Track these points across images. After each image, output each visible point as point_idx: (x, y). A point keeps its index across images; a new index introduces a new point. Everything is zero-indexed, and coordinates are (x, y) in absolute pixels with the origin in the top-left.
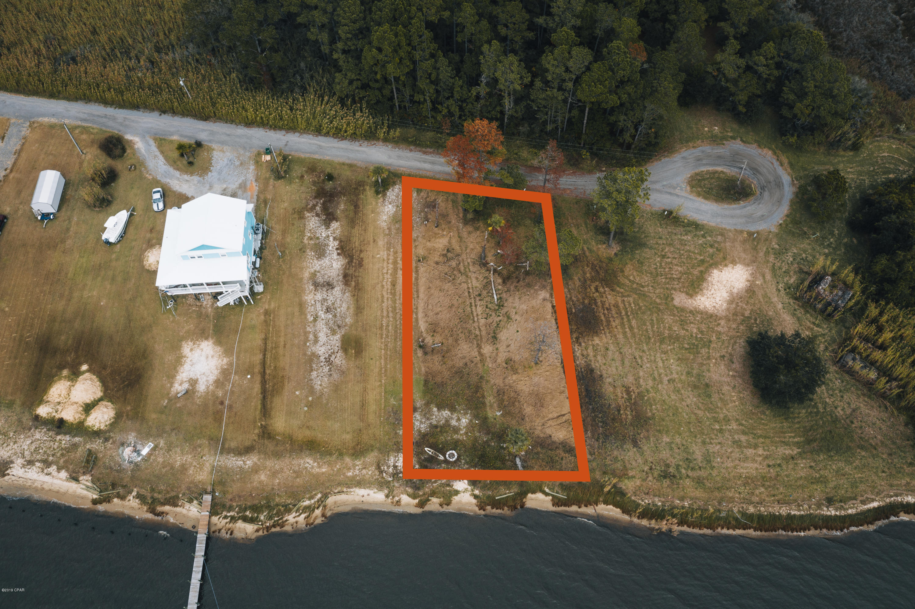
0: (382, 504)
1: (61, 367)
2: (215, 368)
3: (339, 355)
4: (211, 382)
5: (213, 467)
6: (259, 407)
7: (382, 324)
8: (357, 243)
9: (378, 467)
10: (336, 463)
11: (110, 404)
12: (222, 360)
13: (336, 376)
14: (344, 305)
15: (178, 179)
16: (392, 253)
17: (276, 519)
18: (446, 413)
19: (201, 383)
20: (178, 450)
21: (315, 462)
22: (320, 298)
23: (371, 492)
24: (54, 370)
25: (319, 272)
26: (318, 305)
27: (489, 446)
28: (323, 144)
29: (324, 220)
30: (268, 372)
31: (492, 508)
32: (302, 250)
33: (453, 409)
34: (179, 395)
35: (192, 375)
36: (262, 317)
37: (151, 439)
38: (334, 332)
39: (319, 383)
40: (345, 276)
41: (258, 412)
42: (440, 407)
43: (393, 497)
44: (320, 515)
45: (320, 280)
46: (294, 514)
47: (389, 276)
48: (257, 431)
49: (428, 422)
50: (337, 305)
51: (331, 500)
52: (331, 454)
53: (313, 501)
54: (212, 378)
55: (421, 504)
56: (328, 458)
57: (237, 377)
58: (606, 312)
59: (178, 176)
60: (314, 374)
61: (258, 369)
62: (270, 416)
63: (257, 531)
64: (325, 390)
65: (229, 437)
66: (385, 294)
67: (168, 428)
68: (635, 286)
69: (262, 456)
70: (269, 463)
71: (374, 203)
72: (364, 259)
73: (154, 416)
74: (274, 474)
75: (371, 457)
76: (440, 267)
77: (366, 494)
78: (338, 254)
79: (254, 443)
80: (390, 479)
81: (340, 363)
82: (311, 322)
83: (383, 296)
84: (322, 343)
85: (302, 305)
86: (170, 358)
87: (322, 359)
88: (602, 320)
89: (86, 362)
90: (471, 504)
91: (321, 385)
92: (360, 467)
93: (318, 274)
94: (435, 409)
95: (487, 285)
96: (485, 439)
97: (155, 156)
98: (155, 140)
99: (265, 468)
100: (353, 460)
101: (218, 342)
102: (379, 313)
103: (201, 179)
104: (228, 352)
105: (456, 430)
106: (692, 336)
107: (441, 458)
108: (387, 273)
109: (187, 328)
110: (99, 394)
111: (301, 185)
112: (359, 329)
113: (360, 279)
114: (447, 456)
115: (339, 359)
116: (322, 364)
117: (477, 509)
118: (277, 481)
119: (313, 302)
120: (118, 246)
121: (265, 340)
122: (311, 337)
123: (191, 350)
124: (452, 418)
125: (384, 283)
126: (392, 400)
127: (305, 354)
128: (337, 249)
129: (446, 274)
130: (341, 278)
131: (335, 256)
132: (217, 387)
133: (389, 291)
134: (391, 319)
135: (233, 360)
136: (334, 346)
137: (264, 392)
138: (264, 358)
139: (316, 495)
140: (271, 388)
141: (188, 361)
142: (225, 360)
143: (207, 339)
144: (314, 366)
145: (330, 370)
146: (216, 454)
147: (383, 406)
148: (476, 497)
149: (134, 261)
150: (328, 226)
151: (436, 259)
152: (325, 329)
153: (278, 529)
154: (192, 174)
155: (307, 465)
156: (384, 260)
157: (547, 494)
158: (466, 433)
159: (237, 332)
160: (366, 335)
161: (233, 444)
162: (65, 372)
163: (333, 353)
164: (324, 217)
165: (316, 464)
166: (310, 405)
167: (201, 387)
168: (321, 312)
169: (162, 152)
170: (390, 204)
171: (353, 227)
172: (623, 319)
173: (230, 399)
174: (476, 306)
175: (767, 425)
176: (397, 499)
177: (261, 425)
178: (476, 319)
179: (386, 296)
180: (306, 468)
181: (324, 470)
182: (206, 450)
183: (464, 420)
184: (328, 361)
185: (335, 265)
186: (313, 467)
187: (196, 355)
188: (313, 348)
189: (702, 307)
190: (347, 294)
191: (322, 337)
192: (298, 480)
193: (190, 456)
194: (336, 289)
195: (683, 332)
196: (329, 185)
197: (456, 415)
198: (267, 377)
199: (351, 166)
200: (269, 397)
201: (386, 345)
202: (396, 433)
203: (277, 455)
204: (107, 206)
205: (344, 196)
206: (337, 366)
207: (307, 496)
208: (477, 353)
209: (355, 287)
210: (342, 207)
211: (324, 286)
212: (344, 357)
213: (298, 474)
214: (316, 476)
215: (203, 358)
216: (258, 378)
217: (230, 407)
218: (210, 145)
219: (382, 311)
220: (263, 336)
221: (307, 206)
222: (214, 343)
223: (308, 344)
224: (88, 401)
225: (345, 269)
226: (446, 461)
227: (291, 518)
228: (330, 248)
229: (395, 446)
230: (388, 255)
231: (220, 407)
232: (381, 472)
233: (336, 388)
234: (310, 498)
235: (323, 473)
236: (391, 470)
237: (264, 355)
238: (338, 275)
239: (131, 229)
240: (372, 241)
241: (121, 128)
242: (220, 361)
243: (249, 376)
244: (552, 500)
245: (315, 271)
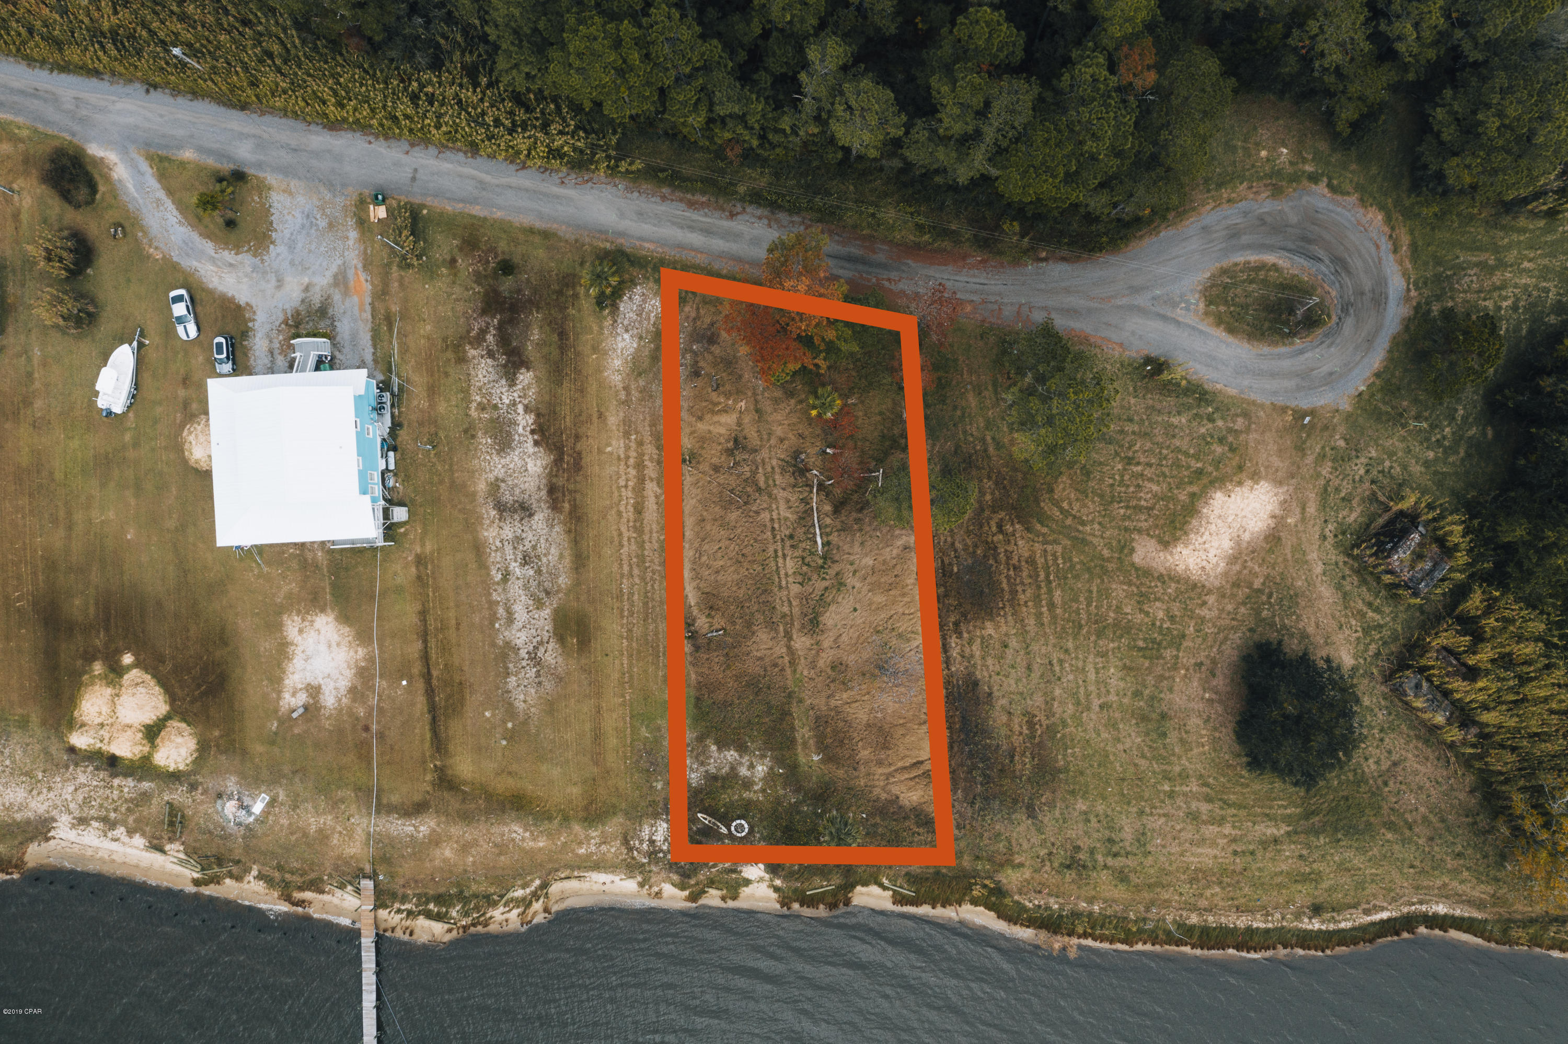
0: (634, 896)
1: (89, 658)
2: (345, 665)
3: (551, 646)
4: (343, 691)
5: (369, 834)
6: (428, 735)
7: (621, 591)
8: (568, 419)
9: (626, 842)
10: (560, 834)
11: (184, 725)
12: (356, 652)
13: (548, 685)
14: (553, 550)
15: (213, 260)
16: (633, 445)
17: (475, 915)
18: (731, 755)
19: (327, 693)
20: (309, 806)
21: (526, 830)
22: (510, 536)
23: (616, 879)
24: (79, 663)
25: (503, 481)
26: (508, 549)
27: (798, 812)
28: (487, 178)
29: (505, 366)
30: (435, 673)
31: (802, 906)
32: (469, 432)
33: (742, 748)
34: (295, 715)
35: (310, 679)
36: (413, 570)
37: (264, 788)
38: (539, 605)
39: (522, 697)
40: (552, 490)
41: (427, 745)
42: (722, 745)
43: (650, 887)
44: (541, 910)
45: (507, 498)
46: (502, 909)
47: (630, 494)
48: (429, 777)
49: (702, 769)
50: (541, 550)
51: (555, 888)
52: (550, 819)
53: (528, 891)
54: (344, 684)
55: (693, 898)
56: (546, 825)
57: (384, 683)
58: (1012, 573)
59: (212, 253)
60: (512, 680)
61: (417, 668)
62: (447, 751)
63: (450, 931)
64: (532, 710)
65: (386, 787)
66: (624, 529)
67: (286, 769)
68: (1069, 522)
69: (443, 819)
70: (456, 830)
71: (595, 328)
72: (584, 454)
73: (259, 748)
74: (465, 848)
75: (614, 825)
76: (721, 479)
77: (608, 881)
78: (536, 443)
79: (428, 797)
80: (645, 861)
81: (553, 662)
82: (498, 583)
83: (620, 534)
84: (520, 624)
85: (479, 549)
86: (266, 645)
87: (523, 653)
88: (1003, 590)
89: (129, 649)
90: (768, 900)
91: (525, 701)
92: (597, 840)
93: (503, 485)
94: (714, 748)
95: (805, 516)
96: (793, 800)
97: (158, 202)
98: (150, 158)
99: (450, 838)
100: (585, 828)
101: (344, 618)
102: (615, 567)
103: (257, 261)
104: (363, 637)
105: (747, 784)
106: (1153, 625)
107: (724, 830)
108: (626, 486)
109: (286, 589)
110: (164, 709)
111: (454, 283)
112: (582, 598)
113: (578, 496)
114: (733, 829)
115: (551, 655)
116: (524, 663)
117: (778, 906)
118: (471, 859)
119: (498, 544)
121: (423, 614)
122: (501, 611)
123: (301, 631)
124: (741, 764)
125: (622, 508)
126: (644, 729)
127: (493, 645)
128: (533, 432)
129: (732, 491)
130: (544, 493)
131: (530, 447)
132: (354, 700)
133: (631, 524)
134: (637, 580)
135: (373, 651)
136: (542, 629)
137: (432, 708)
138: (426, 648)
139: (532, 881)
140: (443, 703)
141: (298, 651)
142: (361, 652)
143: (323, 610)
144: (511, 666)
145: (538, 675)
146: (370, 814)
147: (629, 741)
148: (776, 889)
149: (166, 448)
150: (512, 383)
151: (715, 460)
152: (523, 598)
153: (479, 928)
154: (237, 248)
155: (514, 835)
156: (619, 458)
157: (885, 888)
158: (763, 791)
159: (372, 598)
160: (596, 610)
161: (395, 799)
162: (98, 668)
163: (541, 643)
164: (503, 359)
165: (527, 834)
166: (511, 736)
167: (329, 700)
168: (514, 564)
169: (170, 192)
170: (627, 331)
171: (559, 383)
172: (1039, 587)
173: (378, 722)
174: (784, 556)
175: (1247, 786)
176: (656, 889)
177: (435, 766)
178: (784, 583)
179: (626, 534)
180: (513, 840)
181: (541, 844)
182: (353, 808)
183: (760, 768)
184: (533, 657)
185: (530, 466)
186: (523, 840)
187: (311, 641)
188: (507, 633)
190: (557, 529)
191: (521, 614)
192: (502, 858)
193: (330, 818)
194: (536, 518)
195: (1139, 617)
196: (507, 285)
197: (747, 758)
198: (434, 682)
199: (546, 235)
200: (443, 718)
201: (630, 631)
202: (651, 787)
203: (466, 817)
204: (90, 323)
205: (538, 309)
206: (549, 667)
207: (519, 883)
208: (784, 650)
209: (570, 513)
210: (535, 335)
211: (515, 511)
212: (560, 651)
213: (501, 848)
214: (531, 853)
215: (323, 648)
216: (420, 685)
217: (381, 736)
218: (261, 175)
219: (621, 565)
220: (418, 607)
221: (468, 332)
222: (337, 619)
223: (497, 625)
224: (149, 722)
225: (550, 475)
226: (730, 835)
227: (497, 913)
228: (520, 430)
229: (651, 809)
230: (627, 448)
231: (364, 735)
232: (630, 849)
233: (551, 706)
234: (524, 887)
235: (540, 849)
236: (645, 846)
237: (425, 642)
238: (539, 488)
239: (146, 376)
240: (595, 416)
242: (352, 653)
243: (404, 683)
244: (893, 896)
245: (497, 479)
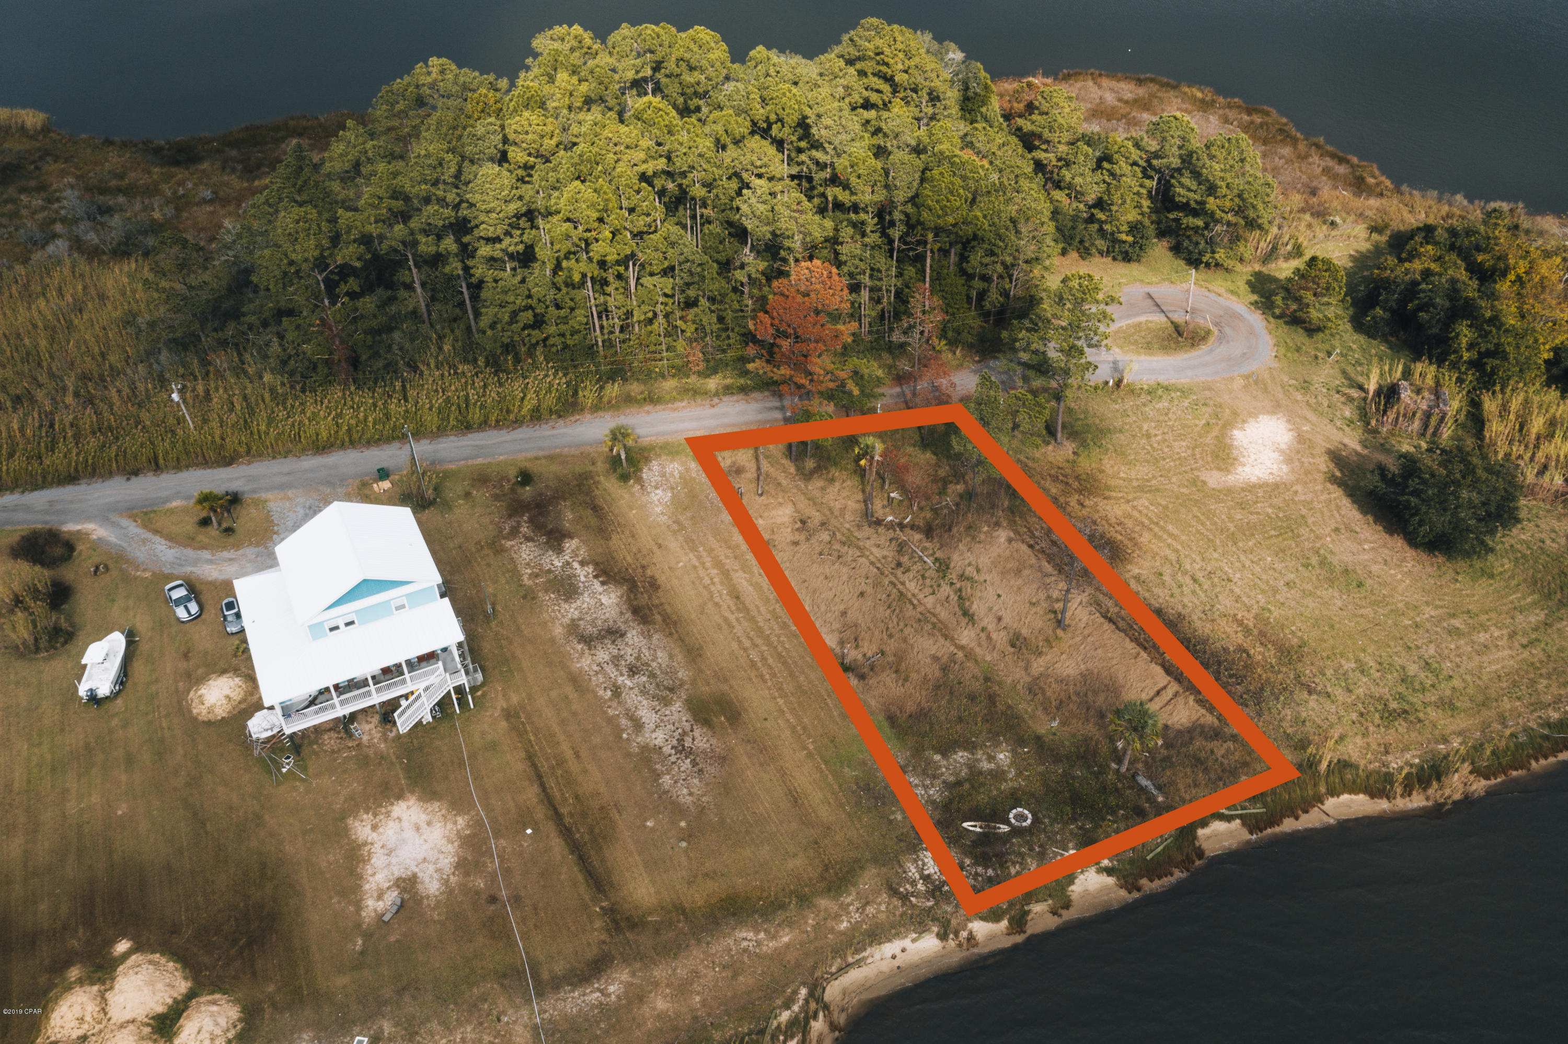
0: (939, 956)
1: (59, 967)
2: (444, 842)
3: (697, 733)
4: (448, 869)
5: (535, 1028)
6: (580, 878)
7: (752, 661)
8: (628, 558)
9: (893, 891)
10: (805, 918)
11: (217, 996)
12: (455, 823)
13: (712, 770)
14: (659, 654)
15: (211, 562)
16: (704, 554)
18: (961, 756)
19: (427, 880)
20: (435, 1025)
21: (757, 932)
22: (607, 658)
23: (907, 943)
24: (43, 980)
25: (580, 619)
26: (611, 670)
27: (1073, 778)
28: (483, 443)
29: (547, 543)
30: (564, 811)
31: (1151, 881)
32: (529, 596)
33: (970, 747)
34: (386, 918)
35: (398, 872)
36: (504, 724)
37: (357, 1029)
38: (666, 702)
39: (685, 791)
40: (636, 611)
41: (583, 889)
42: (945, 752)
43: (956, 934)
44: (826, 1030)
45: (590, 630)
47: (719, 587)
48: (598, 924)
49: (937, 782)
50: (646, 654)
51: (832, 992)
52: (783, 907)
53: (796, 1008)
54: (447, 862)
55: (1018, 923)
56: (780, 916)
57: (502, 841)
58: (1119, 528)
59: (210, 557)
60: (666, 780)
61: (540, 813)
62: (612, 885)
64: (704, 799)
65: (542, 958)
66: (727, 614)
67: (387, 993)
68: (1135, 484)
69: (638, 965)
70: (660, 972)
71: (626, 496)
72: (657, 576)
73: (342, 981)
74: (682, 989)
75: (868, 879)
76: (804, 547)
77: (897, 951)
78: (603, 583)
79: (606, 948)
80: (930, 903)
81: (708, 745)
82: (610, 699)
83: (726, 620)
84: (652, 726)
85: (577, 681)
86: (330, 858)
87: (667, 750)
88: (1121, 542)
89: (124, 935)
90: (1105, 889)
91: (691, 794)
92: (857, 904)
93: (581, 622)
94: (937, 757)
95: (901, 548)
96: (1060, 771)
97: (144, 541)
98: (134, 518)
99: (657, 984)
100: (835, 898)
101: (429, 794)
102: (735, 646)
103: (261, 549)
104: (458, 804)
105: (998, 775)
106: (1270, 517)
107: (1005, 828)
108: (713, 583)
109: (345, 793)
110: (183, 986)
111: (473, 507)
112: (712, 681)
113: (667, 607)
114: (1013, 821)
115: (700, 740)
116: (673, 759)
117: (1123, 893)
118: (698, 999)
119: (595, 668)
120: (119, 701)
121: (530, 758)
122: (624, 722)
123: (374, 828)
124: (978, 760)
125: (717, 600)
126: (846, 770)
127: (629, 755)
128: (596, 577)
129: (821, 554)
130: (629, 615)
131: (597, 586)
132: (467, 874)
133: (734, 608)
134: (765, 648)
135: (478, 814)
136: (680, 721)
137: (576, 849)
138: (545, 790)
139: (795, 992)
140: (587, 837)
141: (376, 848)
142: (461, 821)
143: (400, 797)
144: (658, 766)
145: (694, 763)
146: (529, 1001)
147: (836, 787)
148: (1109, 871)
150: (559, 551)
151: (790, 538)
152: (645, 702)
154: (237, 547)
155: (745, 944)
156: (695, 567)
157: (1228, 819)
158: (1019, 774)
159: (462, 764)
160: (731, 687)
161: (559, 968)
162: (74, 973)
163: (685, 733)
164: (544, 539)
165: (762, 935)
166: (688, 836)
167: (431, 886)
168: (621, 678)
169: (156, 532)
170: (657, 488)
171: (608, 538)
172: (1151, 530)
173: (507, 887)
176: (964, 934)
177: (602, 908)
179: (732, 618)
180: (745, 950)
181: (786, 939)
182: (502, 1002)
183: (1002, 756)
184: (680, 748)
185: (605, 600)
186: (759, 944)
187: (390, 832)
188: (639, 739)
189: (1254, 479)
190: (656, 637)
191: (647, 715)
192: (741, 978)
193: (469, 1029)
194: (629, 635)
195: (1254, 518)
196: (528, 491)
197: (980, 752)
198: (567, 820)
199: (551, 458)
200: (593, 853)
201: (780, 689)
202: (891, 822)
203: (672, 950)
204: (66, 643)
205: (565, 500)
206: (704, 752)
207: (779, 1002)
209: (664, 621)
210: (570, 516)
211: (604, 637)
212: (710, 733)
213: (734, 968)
214: (778, 954)
215: (409, 833)
216: (550, 828)
217: (516, 900)
218: (256, 496)
219: (740, 642)
220: (523, 754)
221: (501, 532)
222: (420, 799)
223: (625, 736)
224: (160, 1009)
225: (629, 599)
226: (1016, 832)
228: (583, 579)
229: (902, 844)
230: (699, 558)
231: (492, 908)
232: (904, 898)
233: (725, 788)
234: (787, 1006)
235: (787, 946)
236: (921, 886)
237: (542, 786)
238: (622, 613)
239: (139, 668)
240: (655, 549)
241: (48, 518)
242: (449, 826)
243: (529, 831)
244: (1244, 824)
245: (573, 620)
